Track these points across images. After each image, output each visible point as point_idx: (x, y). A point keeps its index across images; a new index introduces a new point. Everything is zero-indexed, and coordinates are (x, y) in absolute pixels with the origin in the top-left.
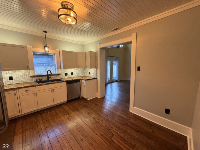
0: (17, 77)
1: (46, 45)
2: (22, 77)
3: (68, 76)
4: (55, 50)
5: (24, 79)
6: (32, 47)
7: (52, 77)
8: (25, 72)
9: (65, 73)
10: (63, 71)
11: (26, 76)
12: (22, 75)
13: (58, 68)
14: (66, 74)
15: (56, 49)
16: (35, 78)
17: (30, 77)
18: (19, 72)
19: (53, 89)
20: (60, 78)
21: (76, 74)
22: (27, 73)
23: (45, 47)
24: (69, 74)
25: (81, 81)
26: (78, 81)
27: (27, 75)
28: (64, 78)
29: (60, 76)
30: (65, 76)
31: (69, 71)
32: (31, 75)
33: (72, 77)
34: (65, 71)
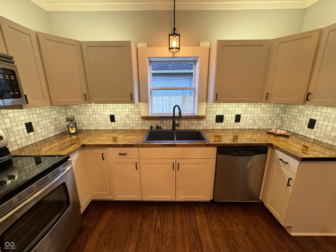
0: (121, 117)
1: (174, 29)
2: (127, 116)
3: (223, 124)
4: (199, 45)
5: (131, 122)
6: (148, 45)
7: (183, 122)
8: (133, 107)
9: (217, 116)
10: (212, 110)
11: (134, 116)
12: (127, 113)
13: (200, 101)
14: (220, 119)
15: (201, 44)
16: (149, 122)
17: (140, 119)
18: (124, 107)
19: (178, 161)
20: (201, 128)
21: (251, 121)
22: (136, 110)
23: (170, 36)
24: (229, 119)
25: (270, 150)
26: (261, 150)
27: (137, 113)
28: (214, 128)
29: (202, 122)
30: (217, 124)
31: (231, 109)
32: (143, 115)
33: (235, 128)
34: (218, 109)
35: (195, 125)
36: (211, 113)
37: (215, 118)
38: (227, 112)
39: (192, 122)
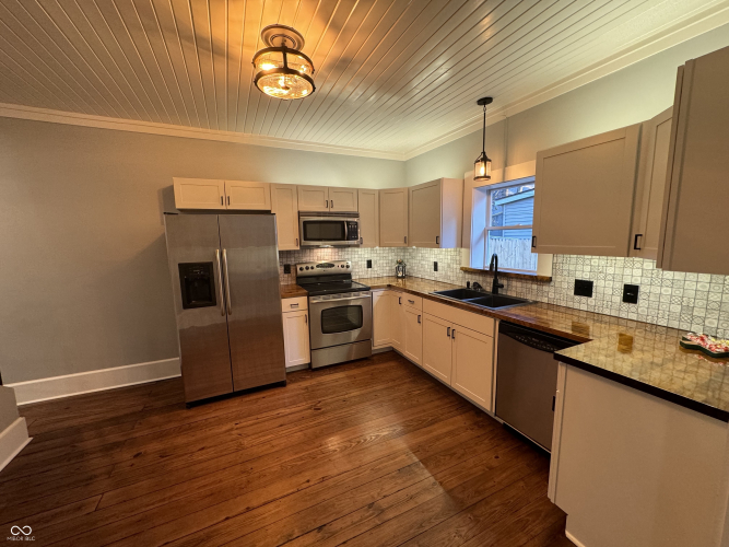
0: (444, 265)
1: (483, 153)
2: (449, 266)
3: (591, 301)
5: (452, 274)
8: (455, 253)
9: (577, 282)
10: (566, 267)
11: (455, 266)
12: (449, 262)
14: (584, 288)
16: (468, 276)
17: (460, 271)
18: (446, 253)
19: (455, 327)
20: (545, 300)
21: (676, 308)
22: (458, 258)
23: (476, 162)
24: (607, 293)
27: (458, 262)
28: (570, 304)
29: (546, 288)
30: (577, 297)
31: (611, 270)
32: (464, 265)
33: (623, 316)
34: (579, 267)
35: (535, 292)
36: (566, 273)
37: (573, 285)
38: (602, 276)
39: (529, 286)
